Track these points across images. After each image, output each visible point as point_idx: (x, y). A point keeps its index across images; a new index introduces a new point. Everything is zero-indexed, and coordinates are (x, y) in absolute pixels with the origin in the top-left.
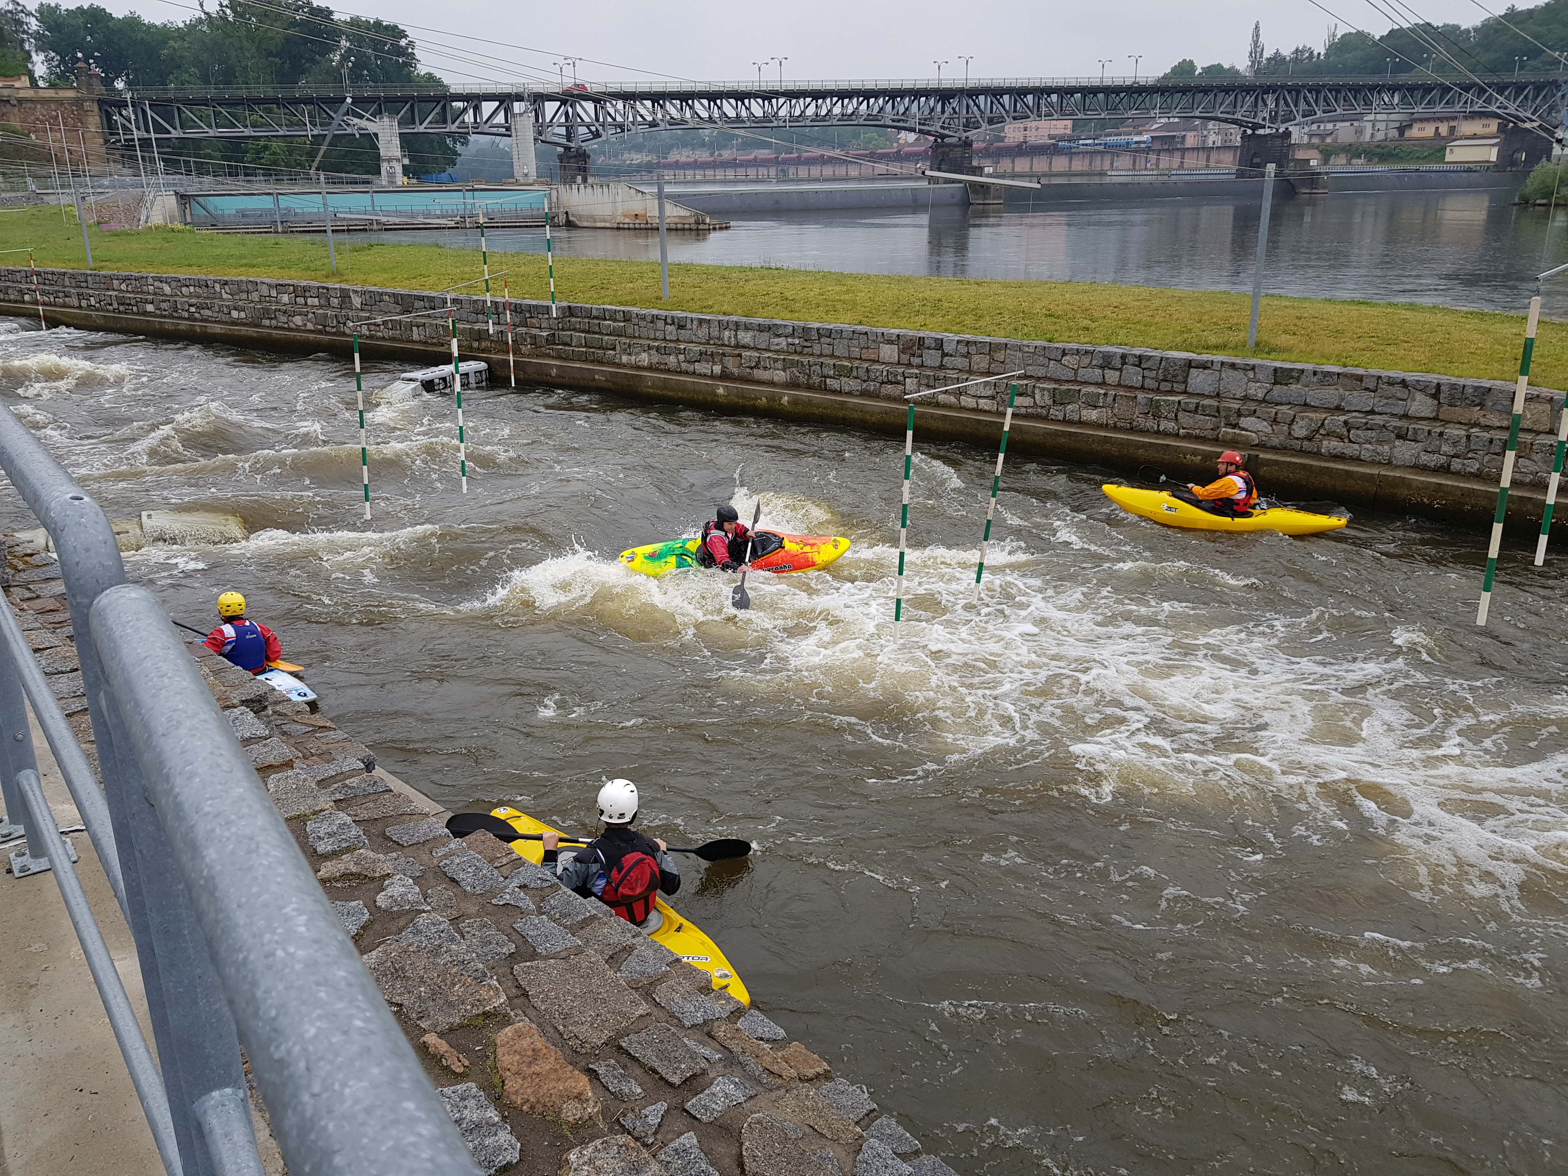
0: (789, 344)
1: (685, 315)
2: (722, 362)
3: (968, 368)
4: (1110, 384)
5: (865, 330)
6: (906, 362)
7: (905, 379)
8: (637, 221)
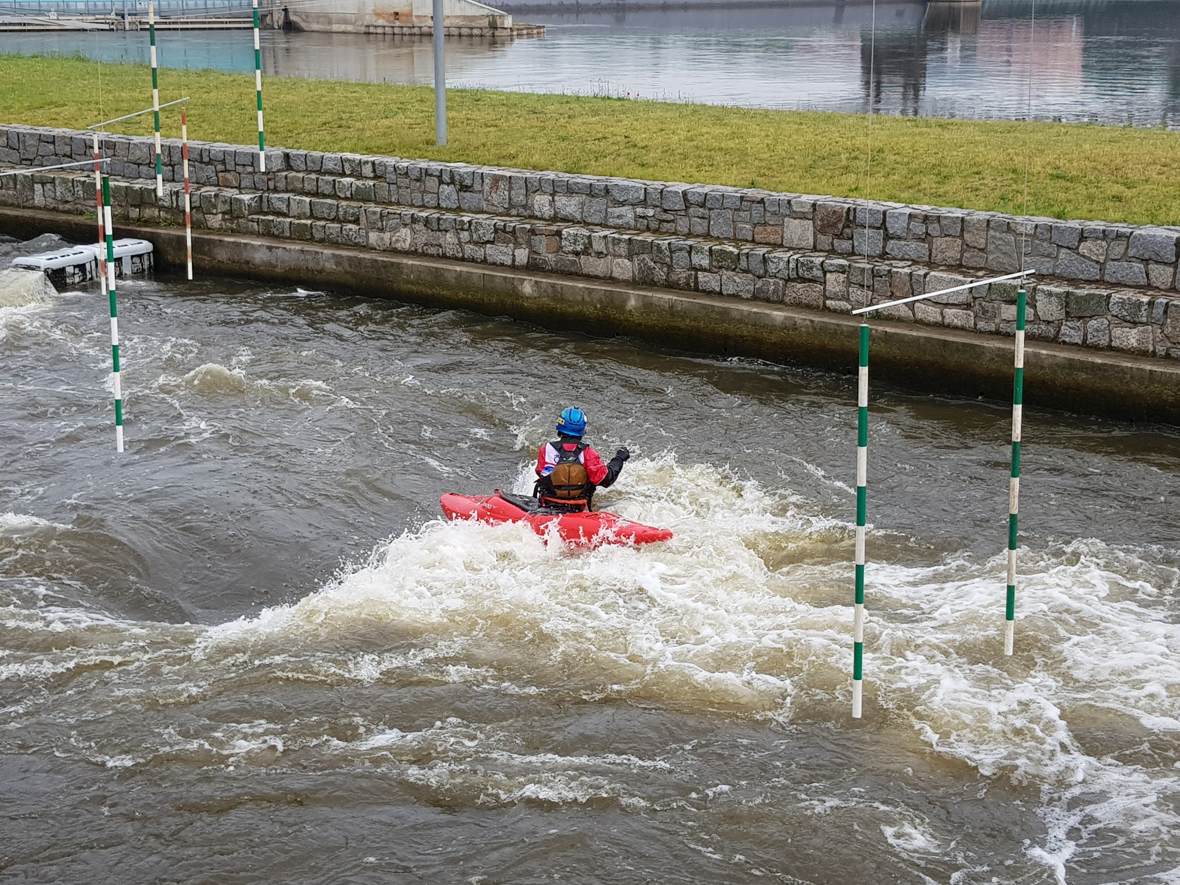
0: (637, 217)
1: (471, 168)
2: (529, 244)
3: (927, 259)
4: (1157, 288)
5: (760, 197)
6: (827, 248)
7: (825, 275)
8: (398, 23)
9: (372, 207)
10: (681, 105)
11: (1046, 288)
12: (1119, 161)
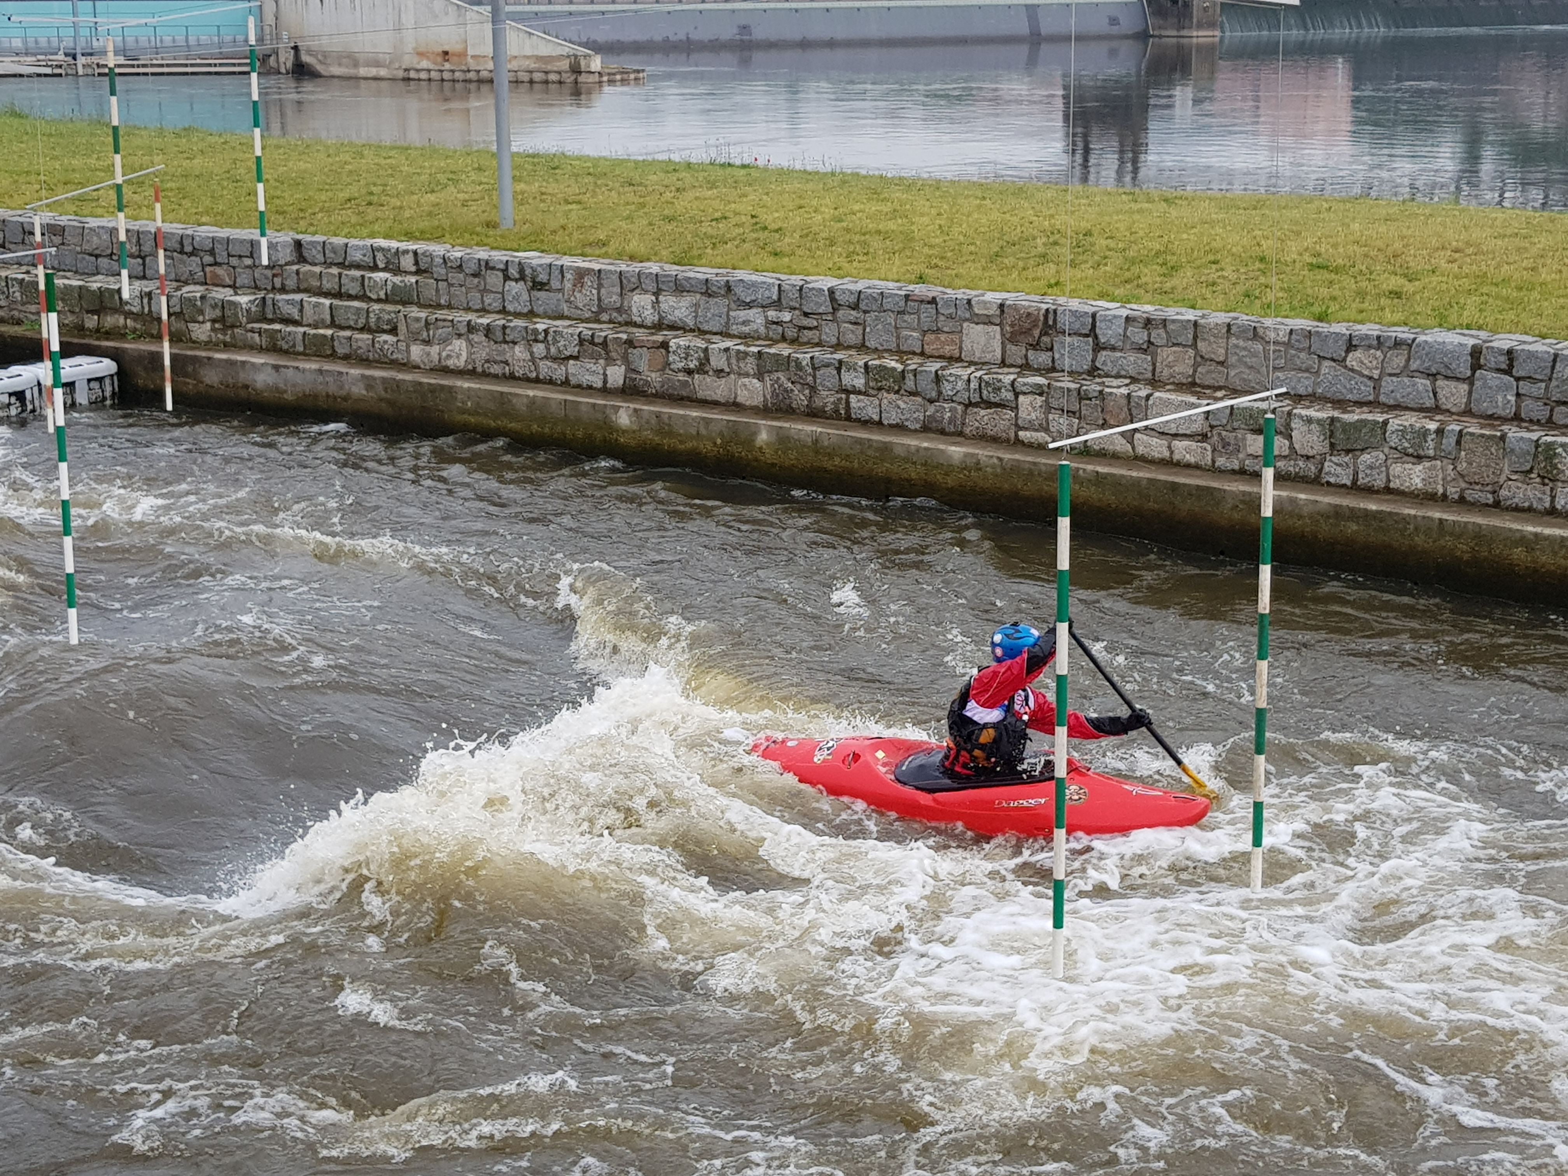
0: (769, 322)
1: (547, 259)
2: (626, 360)
3: (1149, 375)
4: (1448, 411)
5: (931, 295)
6: (1020, 362)
7: (1017, 398)
8: (447, 66)
9: (415, 312)
10: (825, 174)
11: (1304, 412)
12: (1398, 245)
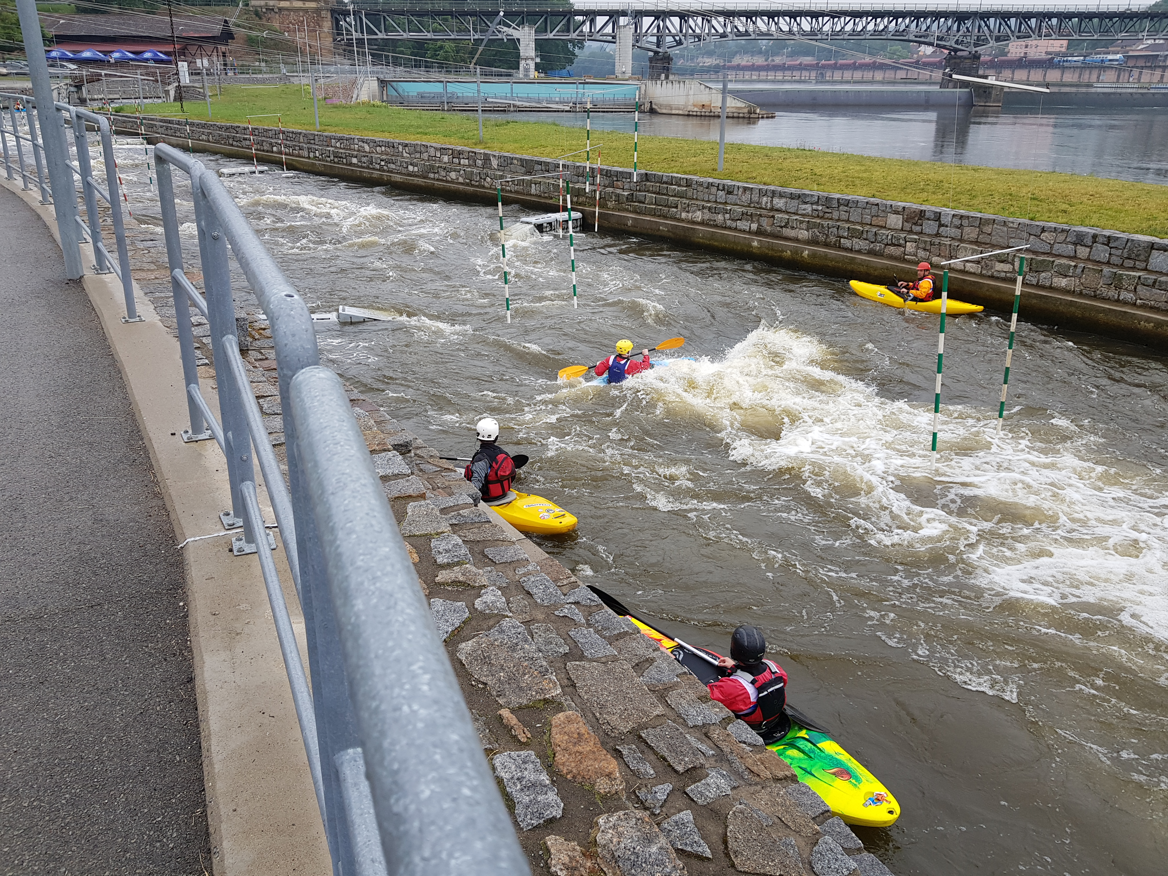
0: (813, 210)
1: (734, 183)
2: (758, 221)
3: (959, 237)
4: (1080, 258)
5: (877, 202)
6: (909, 229)
7: (906, 243)
8: (704, 110)
9: (684, 201)
